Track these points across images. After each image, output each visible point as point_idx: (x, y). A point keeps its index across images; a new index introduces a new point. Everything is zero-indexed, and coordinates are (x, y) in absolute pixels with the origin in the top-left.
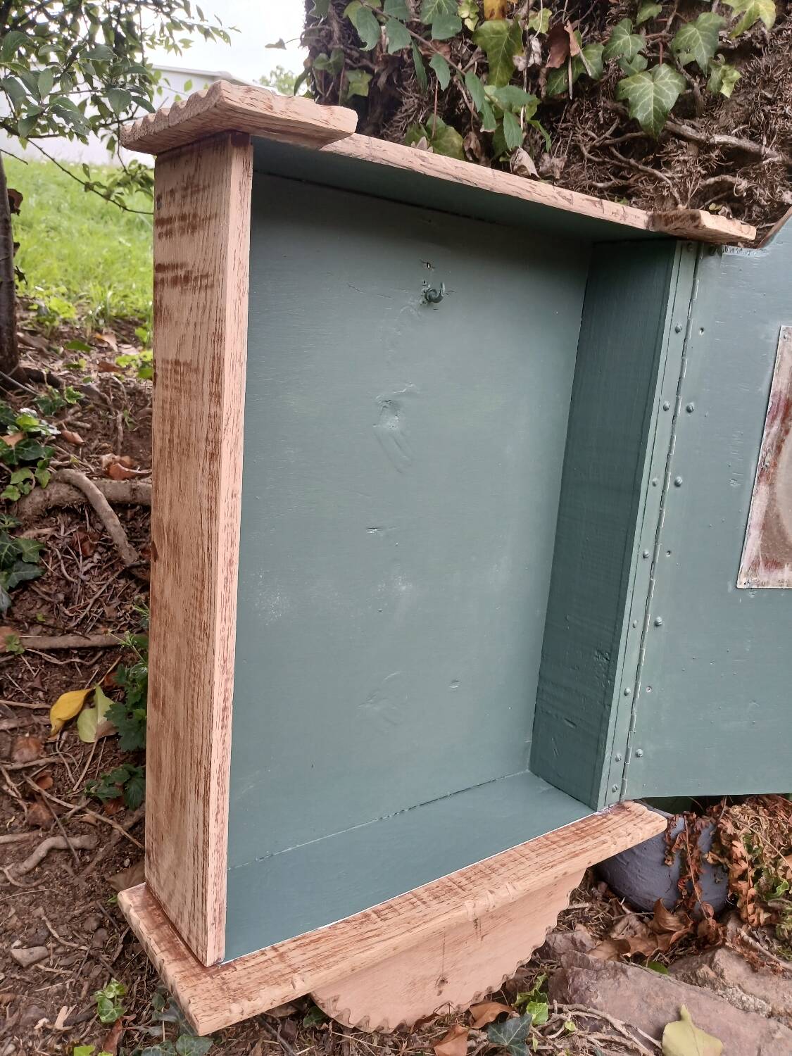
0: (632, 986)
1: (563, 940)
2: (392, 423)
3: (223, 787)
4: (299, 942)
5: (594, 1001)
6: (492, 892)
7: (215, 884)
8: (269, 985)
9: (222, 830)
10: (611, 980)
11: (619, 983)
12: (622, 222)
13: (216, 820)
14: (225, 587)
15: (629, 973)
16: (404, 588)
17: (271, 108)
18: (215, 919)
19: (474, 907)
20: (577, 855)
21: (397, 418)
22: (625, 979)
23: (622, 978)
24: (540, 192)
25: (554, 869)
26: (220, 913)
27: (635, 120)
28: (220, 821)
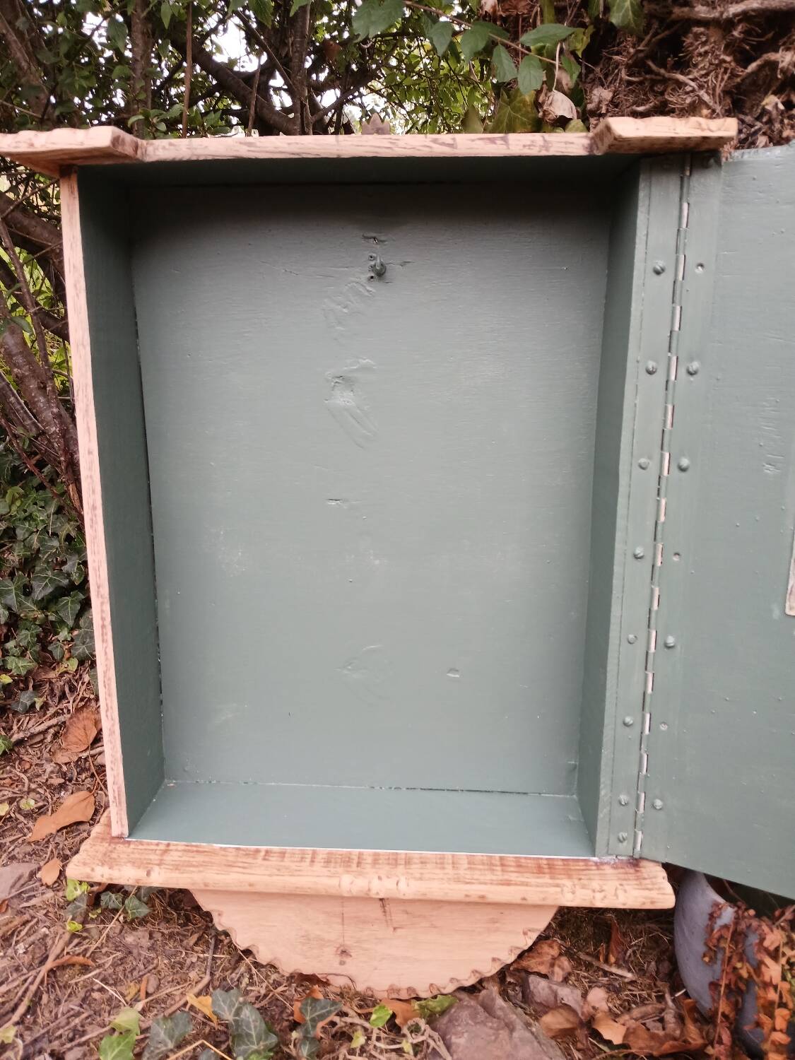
0: (508, 1048)
1: (547, 990)
2: (344, 399)
3: (109, 690)
4: (189, 848)
5: (454, 1039)
6: (380, 878)
7: (112, 769)
8: (133, 866)
9: (113, 725)
10: (492, 1032)
11: (496, 1038)
12: (544, 153)
13: (107, 716)
14: (91, 527)
15: (515, 1035)
16: (377, 562)
17: (32, 145)
18: (115, 798)
19: (352, 883)
20: (508, 884)
21: (352, 394)
22: (507, 1037)
23: (504, 1034)
24: (405, 146)
25: (468, 887)
26: (119, 795)
27: (612, 24)
28: (110, 718)
